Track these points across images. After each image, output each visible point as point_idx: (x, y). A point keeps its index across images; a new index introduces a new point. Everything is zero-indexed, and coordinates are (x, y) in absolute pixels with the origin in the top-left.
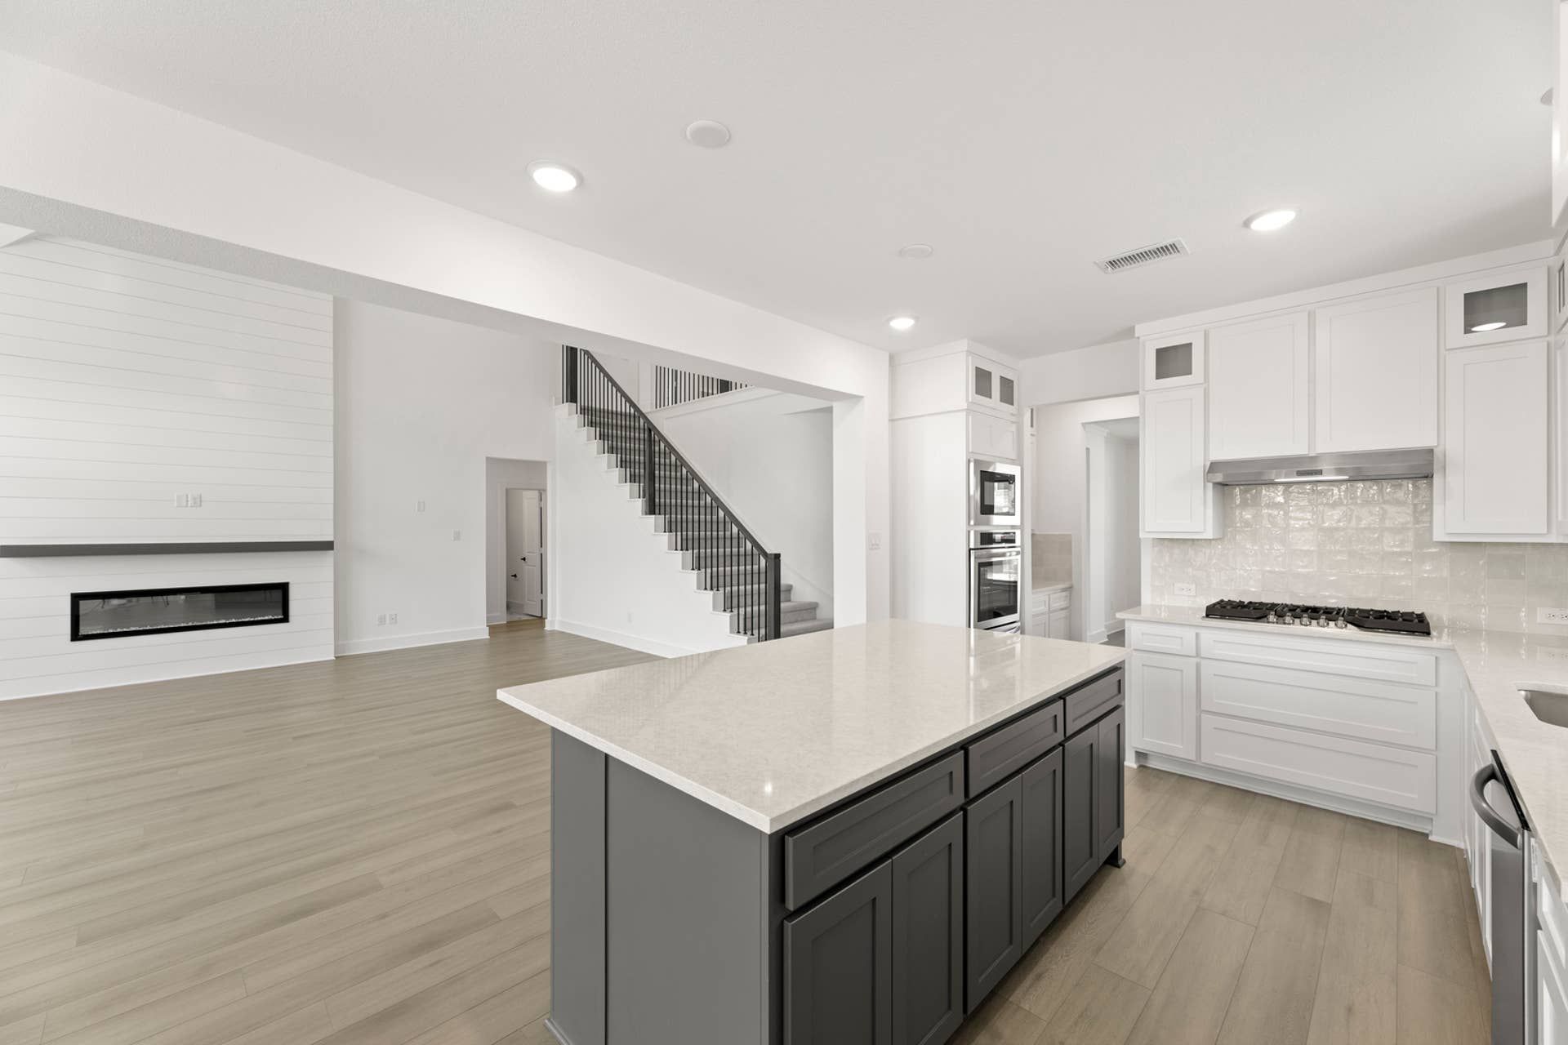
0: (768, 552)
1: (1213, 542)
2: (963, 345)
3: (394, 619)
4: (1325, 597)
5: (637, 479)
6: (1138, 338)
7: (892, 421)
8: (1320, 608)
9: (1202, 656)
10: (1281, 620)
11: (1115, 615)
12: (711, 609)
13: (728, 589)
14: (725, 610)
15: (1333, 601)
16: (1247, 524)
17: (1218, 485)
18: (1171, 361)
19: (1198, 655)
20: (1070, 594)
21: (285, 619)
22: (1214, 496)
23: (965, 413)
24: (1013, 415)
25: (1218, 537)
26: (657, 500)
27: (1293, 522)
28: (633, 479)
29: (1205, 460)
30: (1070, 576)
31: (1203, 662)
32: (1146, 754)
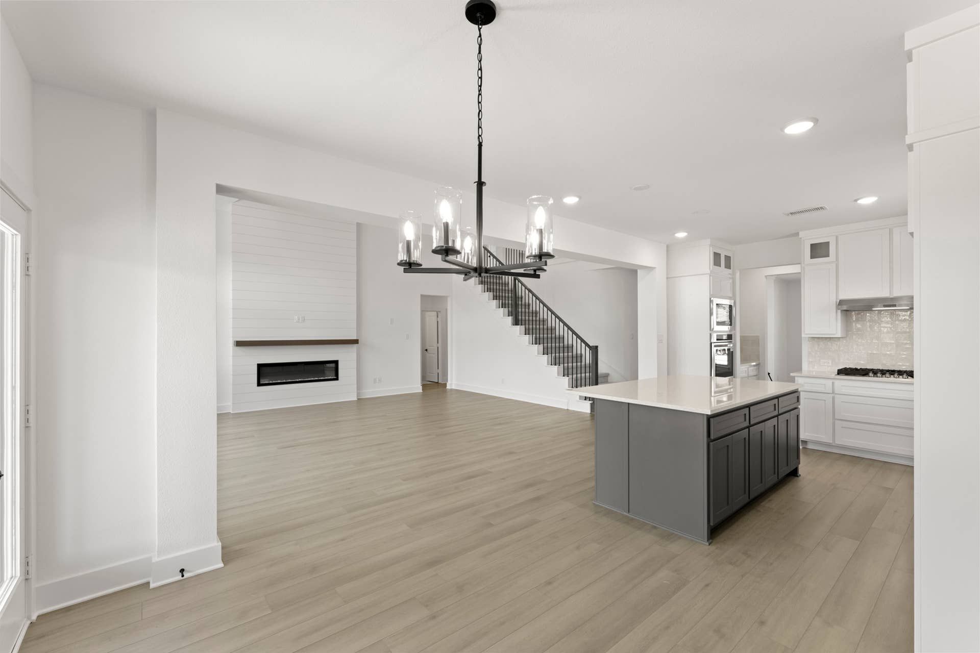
0: (591, 345)
1: (841, 339)
2: (708, 241)
3: (380, 380)
4: (900, 365)
5: (507, 306)
6: (801, 238)
7: (667, 278)
8: (896, 371)
9: (836, 393)
10: (875, 375)
11: (789, 374)
12: (556, 375)
13: (566, 365)
14: (564, 376)
15: (904, 367)
16: (858, 330)
17: (843, 311)
18: (819, 250)
19: (833, 393)
20: (759, 368)
21: (337, 379)
22: (841, 316)
23: (708, 276)
24: (730, 274)
25: (844, 336)
26: (520, 317)
27: (882, 329)
28: (503, 306)
29: (836, 299)
30: (759, 359)
31: (836, 396)
32: (806, 441)
